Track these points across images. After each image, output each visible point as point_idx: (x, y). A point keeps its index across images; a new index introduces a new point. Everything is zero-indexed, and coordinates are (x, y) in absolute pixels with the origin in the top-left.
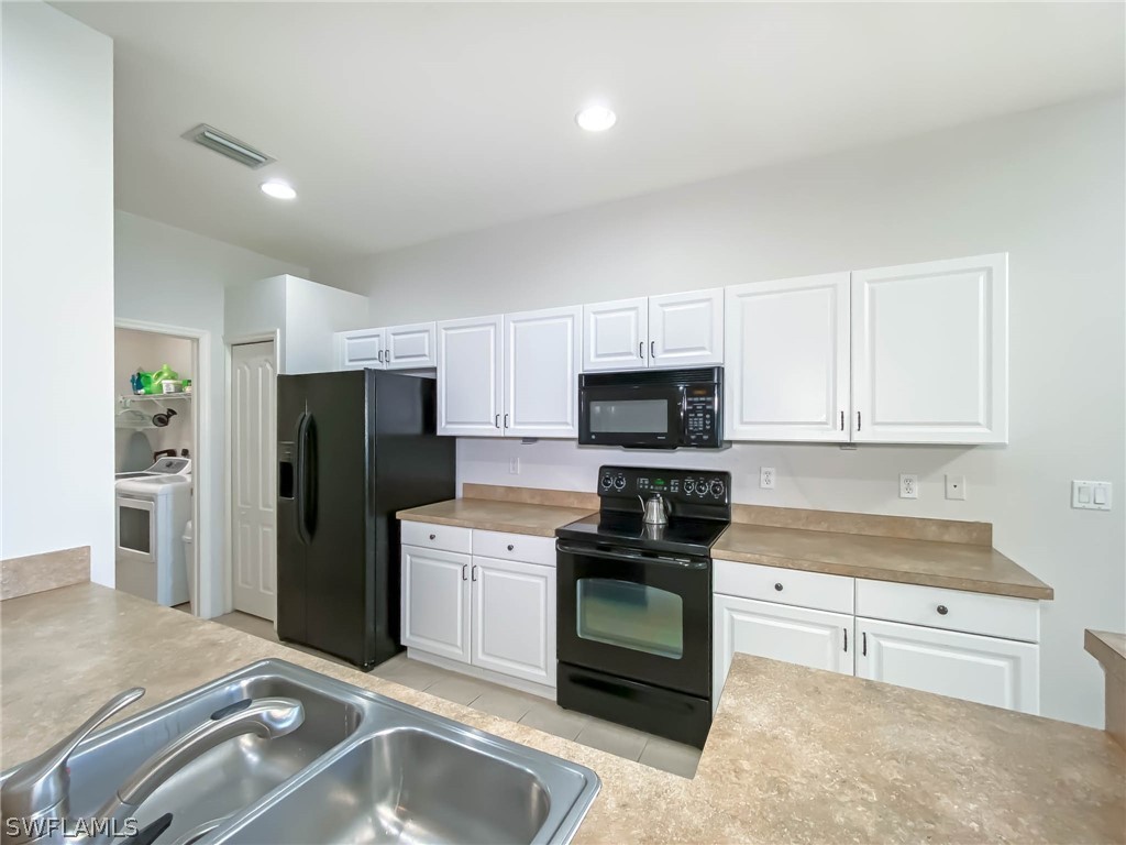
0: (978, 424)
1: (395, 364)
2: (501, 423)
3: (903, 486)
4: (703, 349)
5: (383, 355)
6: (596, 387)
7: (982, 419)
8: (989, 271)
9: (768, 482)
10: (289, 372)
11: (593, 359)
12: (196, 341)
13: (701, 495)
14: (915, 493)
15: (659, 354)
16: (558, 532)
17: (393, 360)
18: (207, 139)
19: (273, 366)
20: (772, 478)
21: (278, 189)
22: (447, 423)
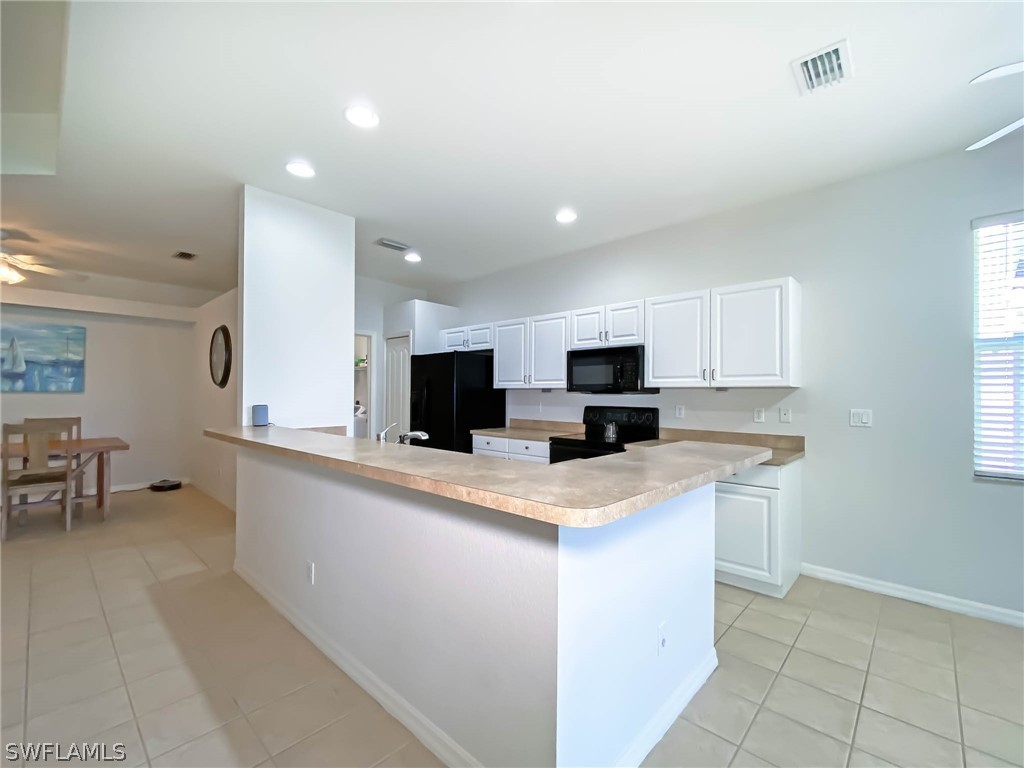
0: (776, 375)
1: (473, 348)
2: (527, 381)
3: (756, 415)
4: (633, 335)
5: (465, 342)
6: (575, 357)
7: (778, 372)
8: (781, 287)
9: (680, 414)
10: (417, 354)
11: (576, 342)
12: (369, 337)
13: (640, 422)
14: (763, 419)
15: (611, 339)
16: (551, 439)
17: (471, 346)
18: (382, 243)
19: (409, 351)
20: (683, 412)
21: (413, 257)
22: (499, 381)
